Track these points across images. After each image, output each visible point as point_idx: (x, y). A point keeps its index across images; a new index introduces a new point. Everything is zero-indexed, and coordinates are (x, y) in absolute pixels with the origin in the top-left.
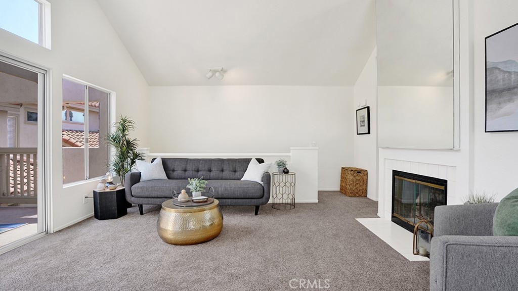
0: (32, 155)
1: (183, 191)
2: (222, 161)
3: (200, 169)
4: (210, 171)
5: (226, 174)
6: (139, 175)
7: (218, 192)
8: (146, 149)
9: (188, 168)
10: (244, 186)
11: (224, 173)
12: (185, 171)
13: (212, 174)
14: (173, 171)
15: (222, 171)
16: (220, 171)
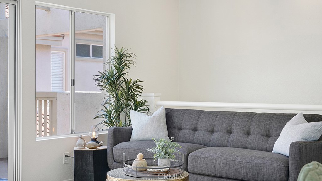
0: (49, 101)
1: (139, 155)
2: (250, 116)
3: (216, 129)
4: (230, 132)
5: (253, 139)
6: (130, 132)
7: (215, 166)
8: (153, 94)
9: (200, 125)
10: (256, 161)
11: (250, 137)
12: (195, 130)
13: (231, 138)
14: (180, 129)
15: (248, 134)
16: (245, 134)
